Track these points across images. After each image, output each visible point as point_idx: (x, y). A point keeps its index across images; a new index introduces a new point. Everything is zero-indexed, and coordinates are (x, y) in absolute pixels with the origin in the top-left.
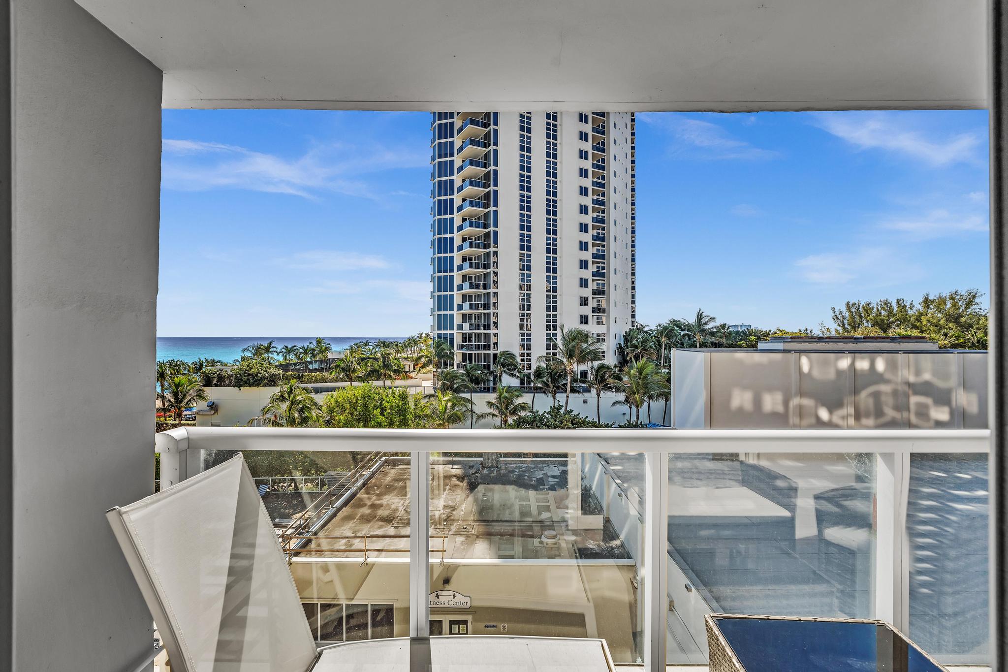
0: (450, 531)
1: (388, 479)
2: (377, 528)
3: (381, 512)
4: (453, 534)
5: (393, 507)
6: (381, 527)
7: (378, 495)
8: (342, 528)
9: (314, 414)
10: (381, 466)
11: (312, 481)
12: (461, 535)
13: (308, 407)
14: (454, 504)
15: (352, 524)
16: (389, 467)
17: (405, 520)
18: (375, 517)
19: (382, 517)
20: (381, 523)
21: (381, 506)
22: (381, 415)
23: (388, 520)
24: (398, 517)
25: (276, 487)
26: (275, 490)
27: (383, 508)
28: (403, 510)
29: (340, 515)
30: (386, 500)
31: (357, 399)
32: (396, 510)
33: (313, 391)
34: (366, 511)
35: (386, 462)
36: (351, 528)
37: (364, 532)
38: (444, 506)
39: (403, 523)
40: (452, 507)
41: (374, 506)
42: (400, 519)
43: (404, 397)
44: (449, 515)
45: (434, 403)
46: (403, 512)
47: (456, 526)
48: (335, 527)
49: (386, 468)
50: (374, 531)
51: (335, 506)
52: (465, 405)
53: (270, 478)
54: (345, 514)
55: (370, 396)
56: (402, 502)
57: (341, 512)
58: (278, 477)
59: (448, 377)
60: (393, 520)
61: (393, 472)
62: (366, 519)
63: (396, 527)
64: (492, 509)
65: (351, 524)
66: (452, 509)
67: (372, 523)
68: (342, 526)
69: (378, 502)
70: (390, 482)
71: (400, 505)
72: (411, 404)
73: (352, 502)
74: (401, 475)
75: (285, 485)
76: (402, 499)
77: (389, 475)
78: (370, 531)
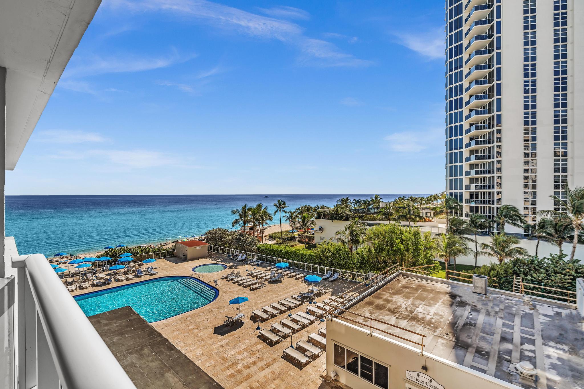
0: (434, 332)
1: (400, 285)
2: (385, 315)
3: (389, 306)
4: (437, 336)
5: (399, 304)
6: (387, 315)
7: (391, 294)
8: (364, 309)
9: (361, 239)
10: (398, 275)
11: (361, 276)
12: (443, 338)
13: (358, 234)
14: (443, 314)
15: (371, 308)
16: (403, 277)
17: (404, 315)
18: (386, 307)
19: (390, 309)
20: (388, 313)
21: (391, 301)
22: (401, 243)
23: (393, 312)
24: (400, 311)
25: (343, 275)
26: (342, 277)
27: (392, 303)
28: (404, 308)
29: (366, 300)
30: (395, 298)
31: (386, 232)
32: (400, 307)
33: (367, 225)
34: (380, 302)
35: (401, 273)
36: (369, 310)
37: (376, 315)
38: (435, 313)
39: (403, 317)
40: (441, 316)
41: (388, 301)
42: (401, 314)
43: (417, 234)
44: (437, 321)
45: (439, 240)
46: (404, 309)
47: (440, 330)
48: (361, 306)
49: (400, 277)
50: (382, 316)
51: (363, 294)
52: (464, 244)
53: (340, 270)
54: (368, 300)
55: (394, 231)
56: (405, 302)
57: (366, 299)
58: (344, 270)
59: (455, 223)
60: (396, 312)
61: (404, 281)
62: (380, 308)
63: (397, 318)
64: (475, 326)
65: (370, 308)
66: (441, 317)
67: (382, 311)
68: (364, 307)
69: (390, 298)
70: (401, 287)
71: (404, 304)
72: (423, 238)
73: (374, 294)
74: (409, 285)
75: (347, 275)
76: (406, 300)
77: (401, 283)
78: (380, 315)
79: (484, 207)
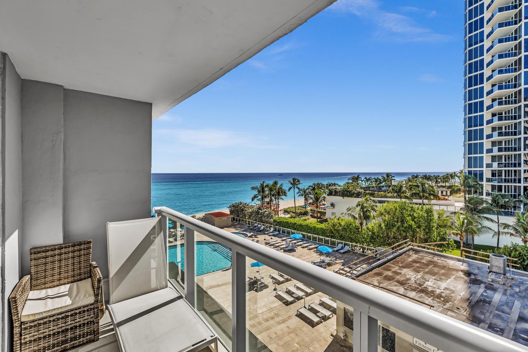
0: (444, 305)
1: (410, 259)
2: (393, 286)
3: (398, 277)
4: (447, 309)
5: (408, 277)
6: (396, 286)
7: (400, 267)
8: (373, 278)
9: (372, 215)
10: (409, 250)
11: (371, 250)
12: (452, 311)
13: (369, 210)
14: (455, 289)
15: (380, 278)
16: (413, 252)
17: (413, 287)
18: (394, 279)
19: (399, 280)
20: (397, 284)
21: (400, 273)
22: (413, 221)
23: (402, 283)
24: (409, 283)
25: (353, 248)
26: (353, 250)
27: (401, 275)
28: (414, 281)
29: (375, 271)
30: (404, 271)
31: (396, 209)
32: (409, 279)
33: (377, 202)
34: (390, 273)
35: (411, 249)
36: (378, 280)
37: (384, 285)
38: (446, 288)
39: (411, 289)
40: (452, 291)
41: (396, 273)
42: (410, 286)
43: (429, 212)
44: (447, 295)
45: (453, 218)
46: (413, 282)
47: (451, 304)
48: (370, 276)
49: (411, 253)
50: (391, 286)
51: (372, 265)
52: (480, 223)
53: (350, 244)
54: (377, 271)
55: (405, 208)
56: (415, 276)
57: (375, 270)
58: (354, 244)
59: (472, 201)
60: (405, 284)
61: (415, 257)
62: (388, 278)
63: (405, 289)
64: (489, 304)
65: (378, 278)
66: (452, 292)
67: (391, 281)
68: (373, 277)
69: (399, 271)
70: (411, 262)
71: (413, 277)
72: (436, 216)
73: (383, 266)
74: (420, 260)
75: (358, 248)
76: (415, 274)
77: (412, 257)
78: (388, 285)
79: (508, 186)
